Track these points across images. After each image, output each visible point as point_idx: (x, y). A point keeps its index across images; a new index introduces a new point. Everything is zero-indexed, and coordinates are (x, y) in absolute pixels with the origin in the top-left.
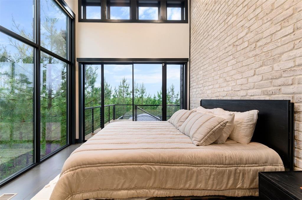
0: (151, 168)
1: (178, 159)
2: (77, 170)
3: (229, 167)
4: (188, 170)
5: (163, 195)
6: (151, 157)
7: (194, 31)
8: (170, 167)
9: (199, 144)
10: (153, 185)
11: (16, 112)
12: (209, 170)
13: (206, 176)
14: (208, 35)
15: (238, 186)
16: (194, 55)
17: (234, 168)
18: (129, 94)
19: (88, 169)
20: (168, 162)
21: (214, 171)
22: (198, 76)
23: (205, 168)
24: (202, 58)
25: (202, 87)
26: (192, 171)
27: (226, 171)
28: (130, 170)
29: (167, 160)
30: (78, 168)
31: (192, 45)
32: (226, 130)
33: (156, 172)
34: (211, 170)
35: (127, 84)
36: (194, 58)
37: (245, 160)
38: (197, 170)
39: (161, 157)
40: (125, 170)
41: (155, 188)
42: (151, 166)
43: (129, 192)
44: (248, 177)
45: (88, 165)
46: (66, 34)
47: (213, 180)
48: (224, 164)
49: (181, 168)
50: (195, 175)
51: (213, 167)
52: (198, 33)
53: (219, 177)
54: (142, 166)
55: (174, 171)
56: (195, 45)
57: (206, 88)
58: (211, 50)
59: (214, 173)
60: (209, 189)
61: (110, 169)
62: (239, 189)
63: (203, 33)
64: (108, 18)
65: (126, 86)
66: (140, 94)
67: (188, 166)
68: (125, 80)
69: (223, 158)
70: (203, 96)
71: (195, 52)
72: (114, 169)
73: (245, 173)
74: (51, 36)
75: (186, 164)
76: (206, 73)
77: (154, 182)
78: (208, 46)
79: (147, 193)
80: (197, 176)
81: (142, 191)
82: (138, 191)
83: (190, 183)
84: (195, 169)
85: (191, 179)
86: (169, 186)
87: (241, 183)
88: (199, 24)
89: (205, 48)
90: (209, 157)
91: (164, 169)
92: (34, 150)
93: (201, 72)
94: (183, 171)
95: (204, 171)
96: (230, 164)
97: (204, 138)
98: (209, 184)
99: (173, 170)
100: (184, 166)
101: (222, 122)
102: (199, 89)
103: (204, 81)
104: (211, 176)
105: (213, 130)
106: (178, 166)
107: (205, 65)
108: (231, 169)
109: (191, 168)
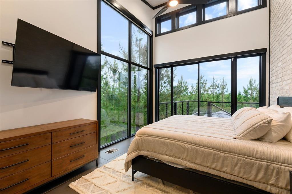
0: (185, 146)
1: (207, 144)
2: (142, 137)
3: (260, 161)
4: (215, 154)
5: (193, 167)
6: (186, 138)
7: (274, 15)
8: (200, 148)
9: (236, 138)
10: (186, 158)
11: (121, 104)
12: (236, 158)
13: (232, 163)
14: (287, 19)
15: (270, 182)
16: (274, 44)
17: (266, 163)
18: (206, 90)
19: (147, 137)
20: (198, 144)
21: (242, 160)
22: (277, 69)
23: (232, 155)
24: (281, 47)
25: (281, 81)
26: (219, 156)
27: (256, 164)
28: (170, 143)
29: (197, 143)
30: (142, 136)
31: (272, 32)
32: (276, 129)
33: (188, 149)
34: (239, 159)
35: (204, 81)
36: (274, 47)
37: (282, 159)
38: (223, 156)
39: (193, 140)
40: (167, 143)
41: (187, 160)
42: (185, 144)
43: (170, 157)
44: (285, 177)
45: (147, 136)
46: (147, 48)
47: (240, 168)
48: (254, 157)
49: (209, 151)
50: (221, 159)
51: (241, 157)
52: (277, 17)
53: (246, 167)
54: (178, 143)
55: (203, 151)
56: (274, 32)
57: (285, 83)
58: (289, 37)
59: (241, 162)
60: (235, 174)
61: (159, 140)
62: (273, 186)
63: (282, 17)
64: (177, 28)
65: (203, 82)
66: (220, 90)
67: (216, 151)
68: (202, 77)
69: (254, 151)
70: (282, 93)
71: (274, 39)
72: (161, 141)
73: (281, 172)
74: (139, 51)
75: (214, 149)
76: (285, 65)
77: (187, 156)
78: (286, 32)
79: (182, 162)
80: (223, 161)
81: (178, 160)
82: (176, 159)
83: (217, 164)
84: (222, 154)
85: (217, 161)
86: (197, 162)
87: (274, 180)
88: (279, 7)
89: (284, 34)
90: (238, 147)
91: (195, 148)
92: (128, 129)
93: (280, 64)
94: (210, 154)
95: (230, 158)
96: (261, 159)
97: (243, 133)
98: (235, 171)
99: (201, 150)
100: (212, 150)
101: (266, 119)
102: (278, 84)
103: (283, 75)
104: (238, 164)
105: (254, 126)
106: (207, 149)
107: (283, 55)
108: (262, 163)
109: (218, 153)
